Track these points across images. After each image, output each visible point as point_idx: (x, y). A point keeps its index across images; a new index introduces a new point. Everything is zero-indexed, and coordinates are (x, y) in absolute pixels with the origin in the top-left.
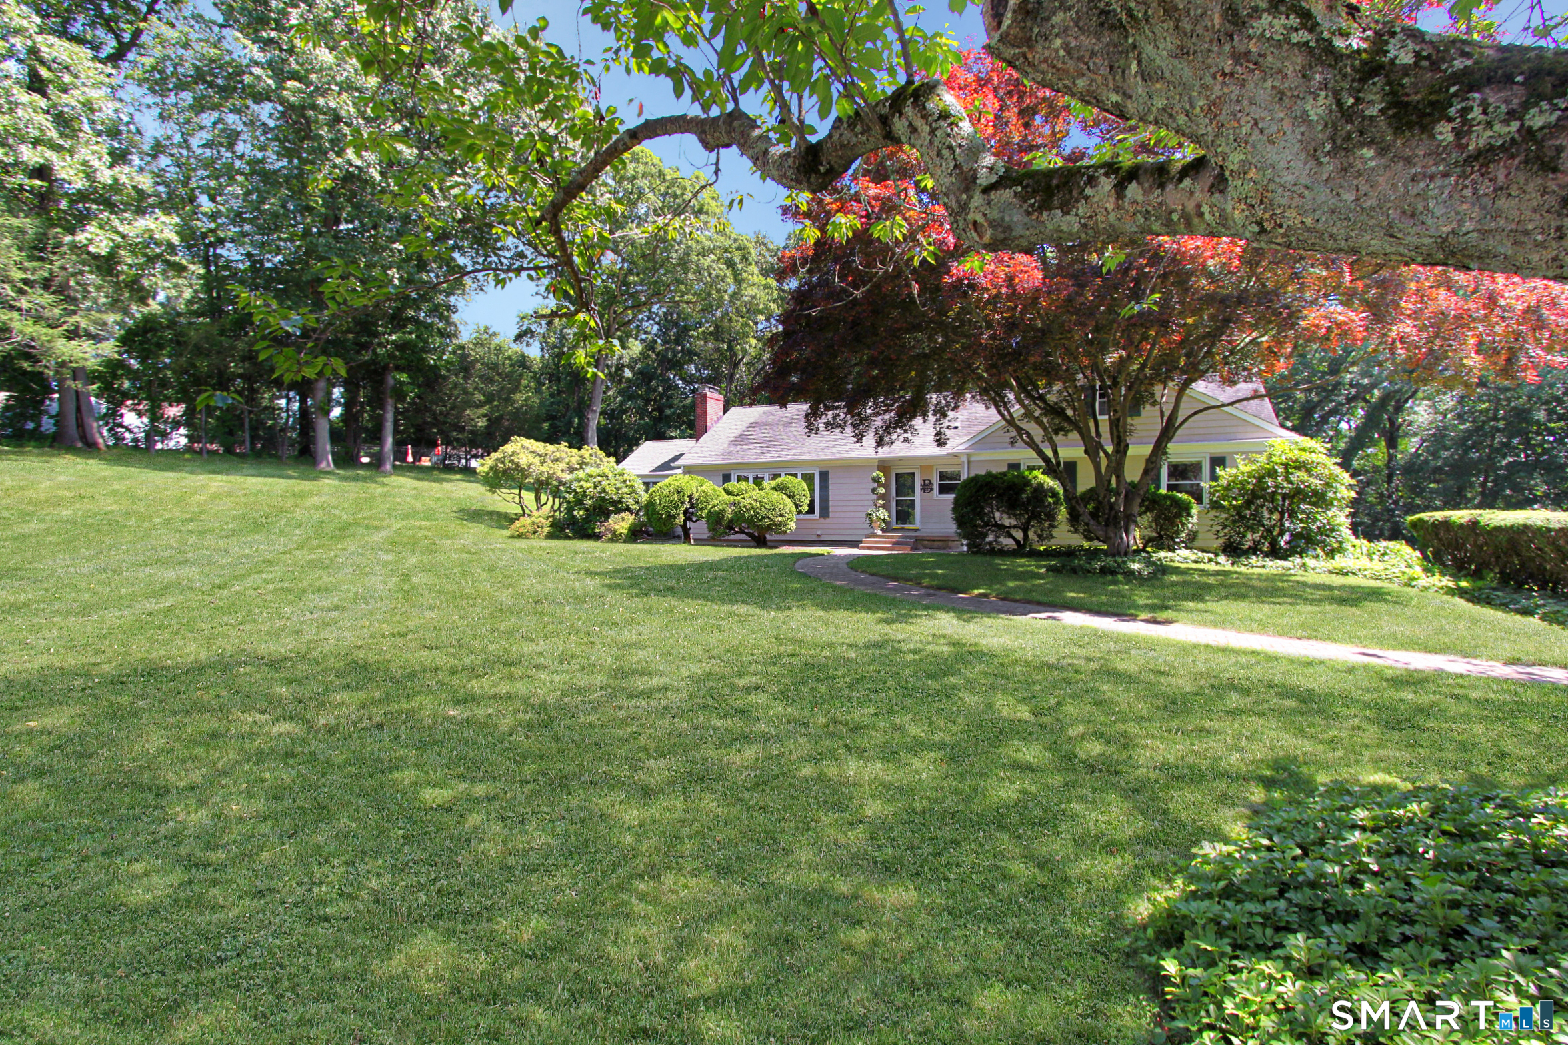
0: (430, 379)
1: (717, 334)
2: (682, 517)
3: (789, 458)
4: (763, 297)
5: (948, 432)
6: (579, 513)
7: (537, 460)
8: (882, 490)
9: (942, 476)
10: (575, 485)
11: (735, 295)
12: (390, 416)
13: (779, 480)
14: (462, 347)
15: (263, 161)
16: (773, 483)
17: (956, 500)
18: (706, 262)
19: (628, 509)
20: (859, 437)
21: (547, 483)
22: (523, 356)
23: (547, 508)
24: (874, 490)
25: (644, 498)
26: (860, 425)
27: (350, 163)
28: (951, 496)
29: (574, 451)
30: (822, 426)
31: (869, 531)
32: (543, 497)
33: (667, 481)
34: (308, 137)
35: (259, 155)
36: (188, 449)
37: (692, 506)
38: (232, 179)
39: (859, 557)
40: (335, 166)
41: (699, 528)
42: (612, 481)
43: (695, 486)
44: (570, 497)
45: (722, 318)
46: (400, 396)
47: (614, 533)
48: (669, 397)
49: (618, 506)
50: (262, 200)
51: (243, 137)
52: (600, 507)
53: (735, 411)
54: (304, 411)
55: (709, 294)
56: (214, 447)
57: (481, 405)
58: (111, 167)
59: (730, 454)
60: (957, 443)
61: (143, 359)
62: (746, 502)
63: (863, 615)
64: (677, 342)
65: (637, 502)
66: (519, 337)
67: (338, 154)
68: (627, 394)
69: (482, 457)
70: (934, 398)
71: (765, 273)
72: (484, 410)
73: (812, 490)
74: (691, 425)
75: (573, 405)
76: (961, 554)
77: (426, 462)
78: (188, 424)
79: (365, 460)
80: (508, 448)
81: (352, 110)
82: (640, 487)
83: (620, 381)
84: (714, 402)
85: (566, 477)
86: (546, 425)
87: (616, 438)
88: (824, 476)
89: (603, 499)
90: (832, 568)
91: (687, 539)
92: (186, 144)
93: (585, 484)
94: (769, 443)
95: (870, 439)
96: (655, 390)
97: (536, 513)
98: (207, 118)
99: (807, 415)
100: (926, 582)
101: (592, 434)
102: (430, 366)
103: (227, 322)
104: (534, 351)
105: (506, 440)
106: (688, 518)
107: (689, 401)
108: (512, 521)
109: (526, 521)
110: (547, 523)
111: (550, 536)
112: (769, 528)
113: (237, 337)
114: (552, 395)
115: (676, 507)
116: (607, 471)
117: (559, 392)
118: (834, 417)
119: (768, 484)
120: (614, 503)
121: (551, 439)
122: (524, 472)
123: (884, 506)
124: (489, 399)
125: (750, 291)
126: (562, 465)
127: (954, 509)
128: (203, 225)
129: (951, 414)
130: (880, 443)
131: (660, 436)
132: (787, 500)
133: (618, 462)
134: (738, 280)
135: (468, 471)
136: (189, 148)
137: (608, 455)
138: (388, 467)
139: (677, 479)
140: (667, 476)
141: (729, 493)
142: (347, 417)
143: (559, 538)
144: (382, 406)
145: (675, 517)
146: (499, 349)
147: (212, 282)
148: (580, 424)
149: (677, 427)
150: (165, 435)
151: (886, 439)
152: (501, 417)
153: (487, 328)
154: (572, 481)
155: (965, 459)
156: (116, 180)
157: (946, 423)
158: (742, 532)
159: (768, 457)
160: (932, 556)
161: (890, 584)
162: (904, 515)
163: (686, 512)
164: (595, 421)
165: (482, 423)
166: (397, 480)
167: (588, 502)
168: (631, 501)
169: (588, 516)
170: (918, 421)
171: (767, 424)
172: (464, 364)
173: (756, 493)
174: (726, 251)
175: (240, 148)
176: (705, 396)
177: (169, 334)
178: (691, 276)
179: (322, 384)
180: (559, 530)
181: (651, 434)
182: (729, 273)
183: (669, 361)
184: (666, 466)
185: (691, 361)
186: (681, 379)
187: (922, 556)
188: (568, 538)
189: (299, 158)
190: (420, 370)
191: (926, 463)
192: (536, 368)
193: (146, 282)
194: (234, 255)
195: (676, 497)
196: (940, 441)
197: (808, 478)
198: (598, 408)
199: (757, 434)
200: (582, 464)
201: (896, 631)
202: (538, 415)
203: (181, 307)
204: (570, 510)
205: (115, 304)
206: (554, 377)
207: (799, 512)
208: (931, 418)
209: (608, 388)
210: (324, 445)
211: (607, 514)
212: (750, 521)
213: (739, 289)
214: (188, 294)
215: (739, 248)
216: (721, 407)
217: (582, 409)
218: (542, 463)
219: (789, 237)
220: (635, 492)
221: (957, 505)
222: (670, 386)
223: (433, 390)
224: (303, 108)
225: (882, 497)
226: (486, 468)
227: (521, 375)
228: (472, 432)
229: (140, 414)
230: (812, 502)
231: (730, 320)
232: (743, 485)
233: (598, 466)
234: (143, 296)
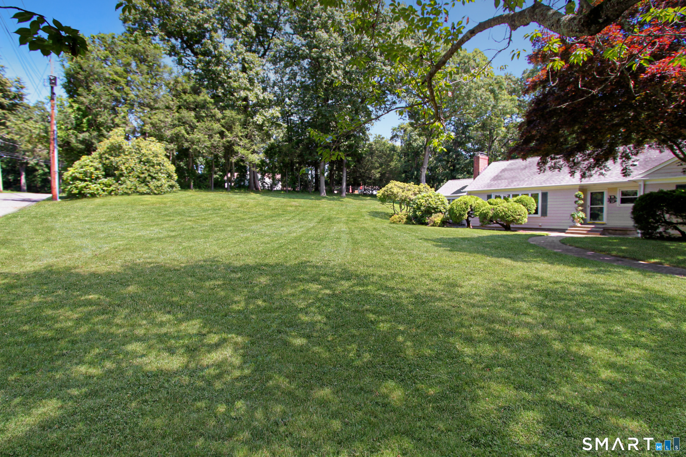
0: (359, 158)
1: (484, 127)
2: (467, 215)
3: (524, 186)
4: (509, 105)
5: (631, 168)
6: (419, 213)
7: (401, 190)
8: (581, 202)
9: (623, 194)
10: (417, 201)
11: (494, 107)
12: (345, 174)
13: (518, 197)
14: (371, 145)
15: (304, 82)
16: (515, 199)
17: (634, 208)
18: (479, 92)
19: (440, 212)
20: (572, 173)
21: (405, 200)
22: (394, 146)
23: (404, 211)
24: (576, 202)
25: (448, 207)
26: (573, 167)
27: (333, 76)
28: (632, 205)
29: (416, 186)
30: (547, 169)
31: (572, 224)
32: (403, 207)
33: (459, 198)
34: (319, 69)
35: (303, 80)
36: (282, 190)
37: (472, 210)
38: (295, 90)
39: (566, 238)
40: (328, 79)
41: (475, 221)
42: (434, 199)
43: (473, 201)
44: (415, 206)
45: (487, 119)
46: (348, 166)
47: (434, 222)
48: (458, 160)
49: (436, 210)
50: (305, 96)
51: (299, 74)
52: (428, 210)
53: (493, 164)
54: (316, 175)
55: (481, 108)
56: (290, 189)
57: (378, 168)
58: (263, 93)
59: (491, 185)
60: (637, 175)
61: (270, 160)
62: (500, 208)
63: (574, 268)
64: (463, 133)
65: (445, 208)
66: (392, 138)
67: (329, 74)
68: (439, 160)
69: (378, 190)
70: (621, 149)
71: (511, 93)
72: (379, 170)
73: (537, 203)
74: (469, 172)
75: (414, 166)
76: (638, 238)
77: (356, 192)
78: (281, 181)
79: (336, 192)
80: (389, 185)
81: (334, 55)
82: (446, 202)
83: (435, 154)
84: (483, 159)
85: (413, 197)
86: (403, 175)
87: (433, 180)
88: (545, 195)
89: (429, 207)
90: (551, 243)
91: (468, 226)
92: (282, 81)
93: (422, 201)
94: (513, 179)
95: (578, 175)
96: (451, 157)
97: (400, 213)
98: (288, 70)
99: (538, 163)
100: (614, 253)
101: (423, 178)
102: (359, 154)
103: (294, 143)
104: (398, 144)
105: (388, 182)
106: (469, 216)
107: (468, 161)
108: (391, 216)
109: (396, 216)
110: (405, 217)
111: (406, 223)
112: (512, 221)
113: (297, 148)
114: (405, 162)
115: (464, 211)
116: (431, 194)
117: (409, 161)
118: (555, 164)
119: (511, 199)
120: (434, 209)
121: (405, 181)
122: (395, 196)
123: (582, 211)
124: (381, 165)
125: (503, 104)
126: (411, 192)
127: (633, 213)
128: (287, 108)
129: (634, 158)
130: (583, 176)
131: (454, 178)
132: (523, 207)
133: (435, 191)
134: (496, 98)
135: (373, 196)
136: (283, 82)
137: (431, 187)
138: (344, 195)
139: (464, 197)
140: (459, 196)
141: (490, 204)
142: (330, 176)
143: (409, 224)
144: (342, 171)
145: (463, 215)
146: (384, 144)
147: (289, 129)
148: (417, 174)
149: (461, 173)
150: (276, 185)
151: (587, 174)
152: (385, 173)
153: (379, 136)
154: (416, 199)
155: (642, 183)
156: (264, 97)
157: (630, 162)
158: (497, 223)
159: (512, 186)
160: (616, 239)
161: (590, 253)
162: (595, 215)
163: (468, 213)
164: (425, 172)
165: (378, 176)
166: (347, 199)
167: (423, 208)
168: (442, 208)
169: (423, 214)
170: (609, 163)
171: (512, 169)
172: (371, 153)
173: (505, 204)
174: (490, 85)
175: (298, 78)
176: (478, 158)
177: (277, 150)
178: (472, 100)
179: (322, 164)
180: (410, 220)
181: (449, 177)
182: (492, 96)
183: (459, 142)
184: (459, 191)
185: (469, 142)
186: (465, 151)
187: (610, 238)
188: (413, 224)
189: (316, 78)
190: (355, 155)
191: (612, 186)
192: (399, 151)
193: (270, 132)
194: (296, 119)
195: (464, 206)
196: (625, 173)
197: (535, 196)
198: (426, 166)
199: (506, 174)
200: (420, 192)
201: (600, 279)
202: (400, 171)
203: (281, 140)
204: (415, 212)
205: (263, 141)
206: (406, 155)
207: (530, 214)
208: (619, 161)
209: (430, 157)
210: (323, 187)
211: (431, 214)
212: (502, 218)
213: (497, 103)
214: (282, 135)
215: (497, 83)
216: (486, 162)
217: (418, 168)
218: (403, 192)
219: (524, 73)
220: (444, 204)
221: (635, 211)
222: (459, 155)
223: (360, 163)
224: (318, 58)
225: (581, 205)
226: (380, 194)
227: (393, 155)
228: (374, 179)
229: (269, 178)
230: (537, 208)
231: (491, 119)
232: (498, 200)
233: (427, 192)
234: (269, 136)
